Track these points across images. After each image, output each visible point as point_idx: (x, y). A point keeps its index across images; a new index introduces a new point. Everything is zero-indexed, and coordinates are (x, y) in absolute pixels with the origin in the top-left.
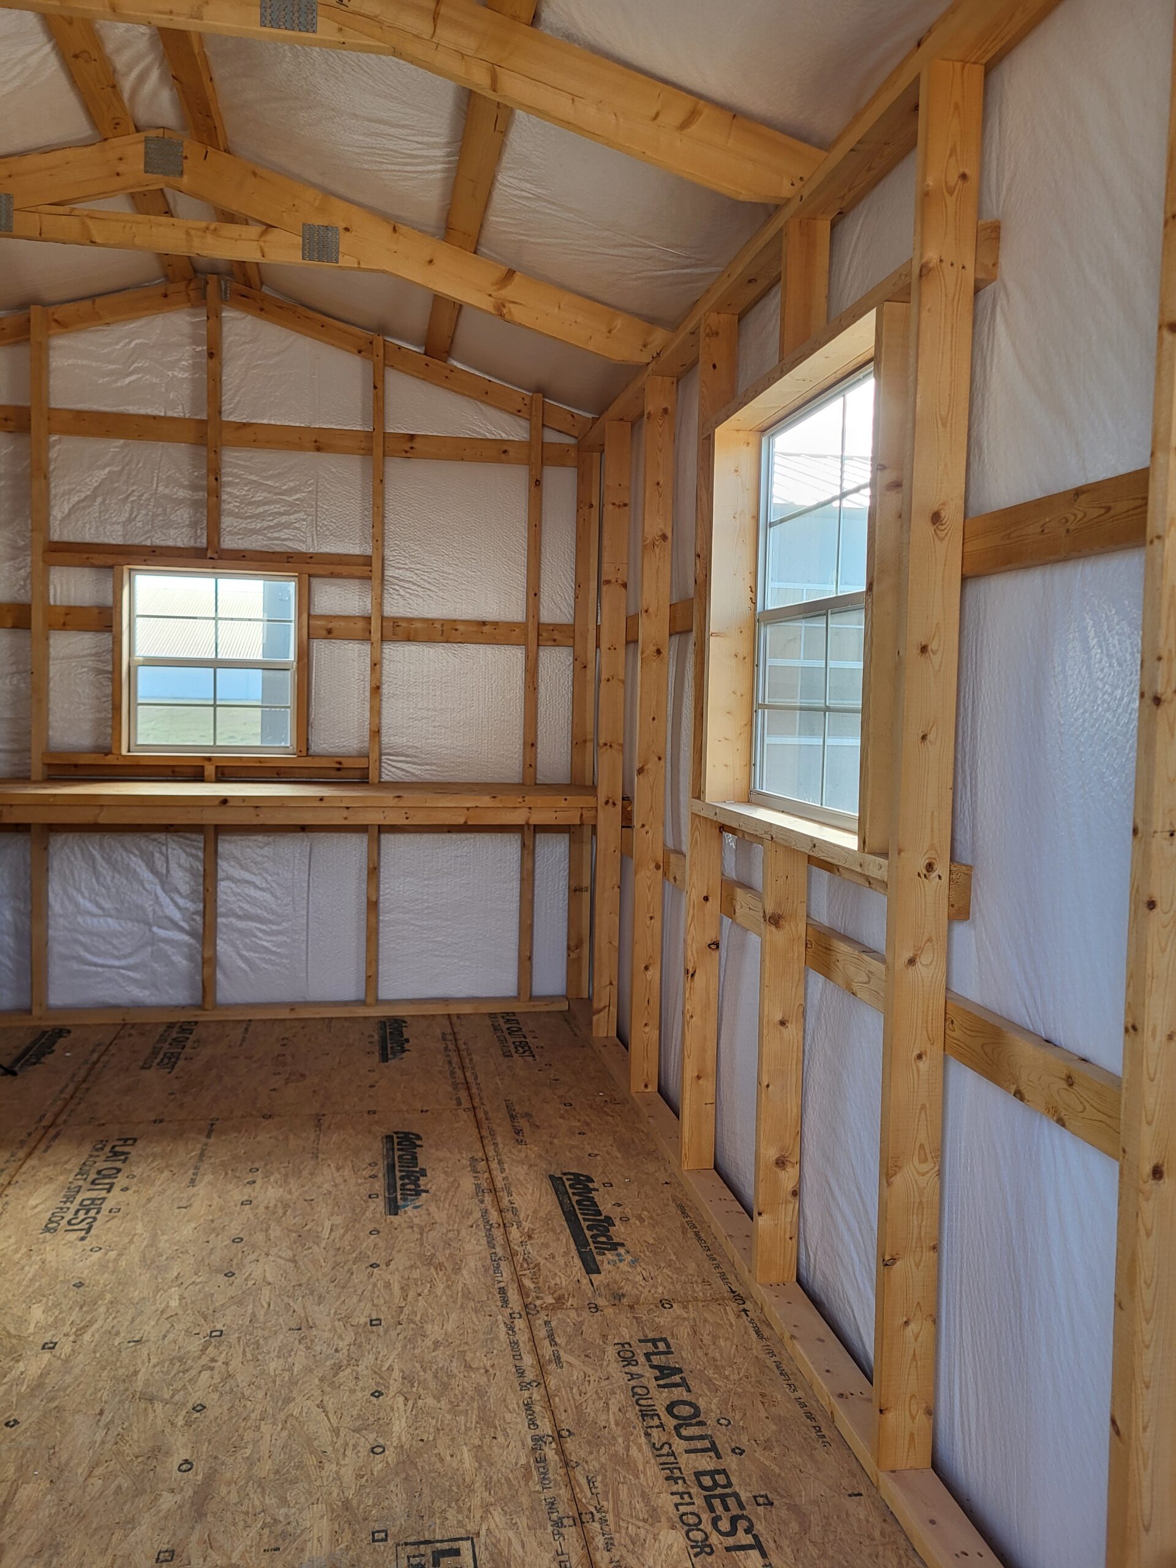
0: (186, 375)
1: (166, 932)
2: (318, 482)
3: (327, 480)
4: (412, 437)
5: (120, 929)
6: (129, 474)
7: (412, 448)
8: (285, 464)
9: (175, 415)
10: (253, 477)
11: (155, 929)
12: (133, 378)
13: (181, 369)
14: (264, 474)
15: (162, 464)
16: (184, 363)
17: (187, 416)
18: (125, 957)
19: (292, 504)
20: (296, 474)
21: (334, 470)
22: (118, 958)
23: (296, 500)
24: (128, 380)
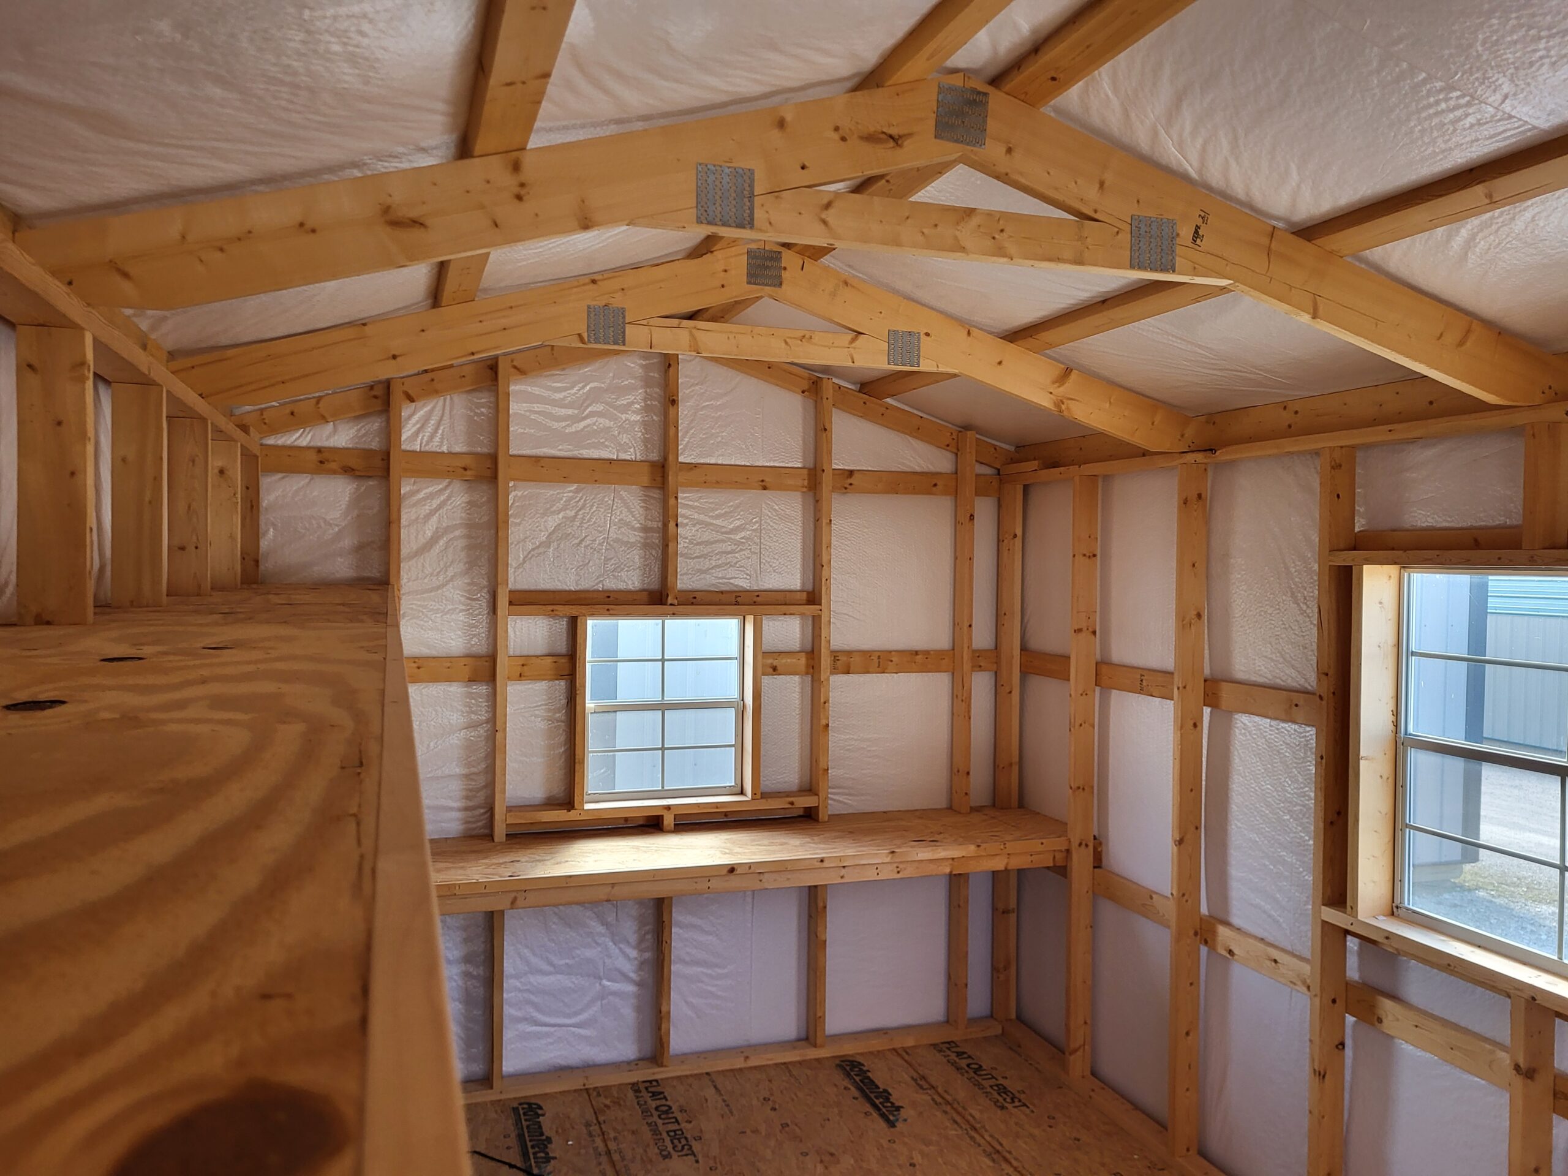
0: (638, 418)
1: (616, 984)
2: (761, 520)
3: (770, 517)
4: (851, 473)
5: (570, 985)
6: (583, 519)
7: (851, 484)
8: (732, 503)
9: (628, 458)
10: (702, 517)
11: (606, 983)
12: (588, 421)
13: (634, 412)
14: (711, 514)
15: (614, 508)
16: (636, 406)
17: (639, 458)
18: (576, 1014)
19: (738, 543)
20: (742, 513)
21: (777, 508)
22: (569, 1016)
23: (742, 538)
24: (582, 424)
